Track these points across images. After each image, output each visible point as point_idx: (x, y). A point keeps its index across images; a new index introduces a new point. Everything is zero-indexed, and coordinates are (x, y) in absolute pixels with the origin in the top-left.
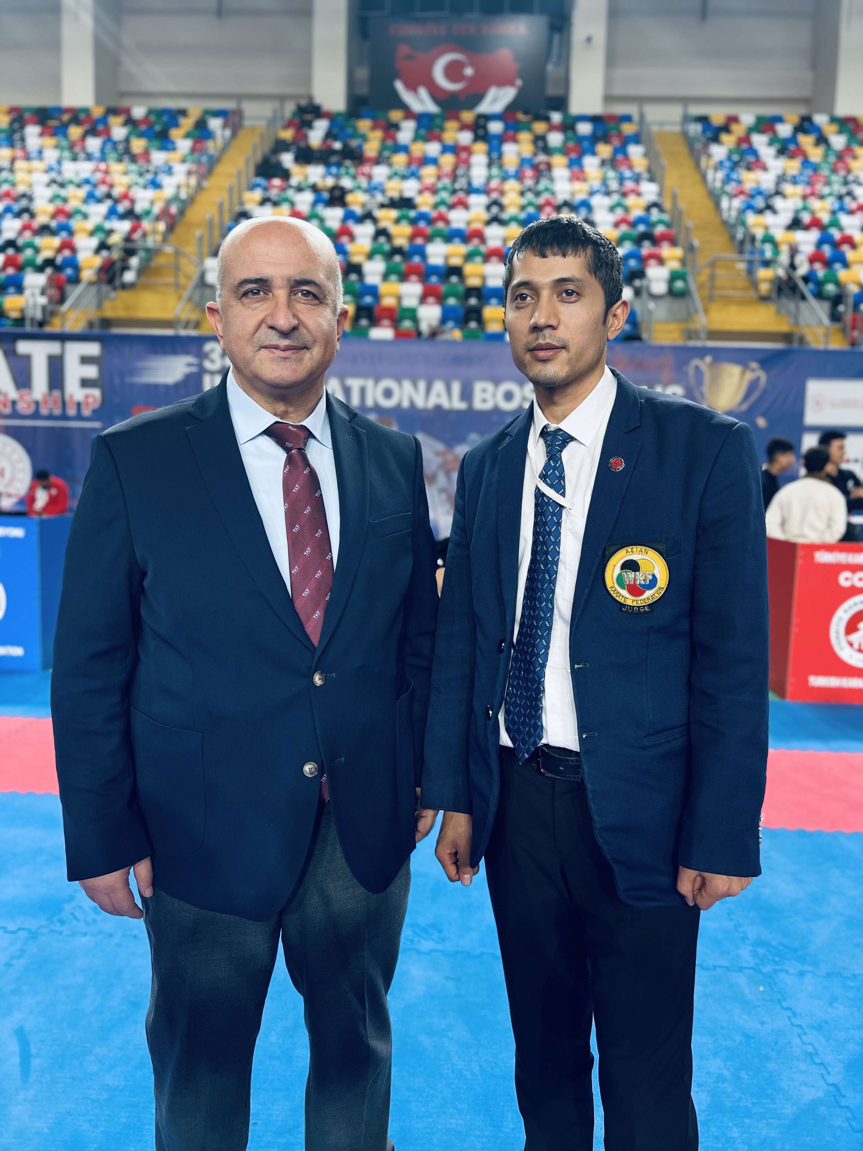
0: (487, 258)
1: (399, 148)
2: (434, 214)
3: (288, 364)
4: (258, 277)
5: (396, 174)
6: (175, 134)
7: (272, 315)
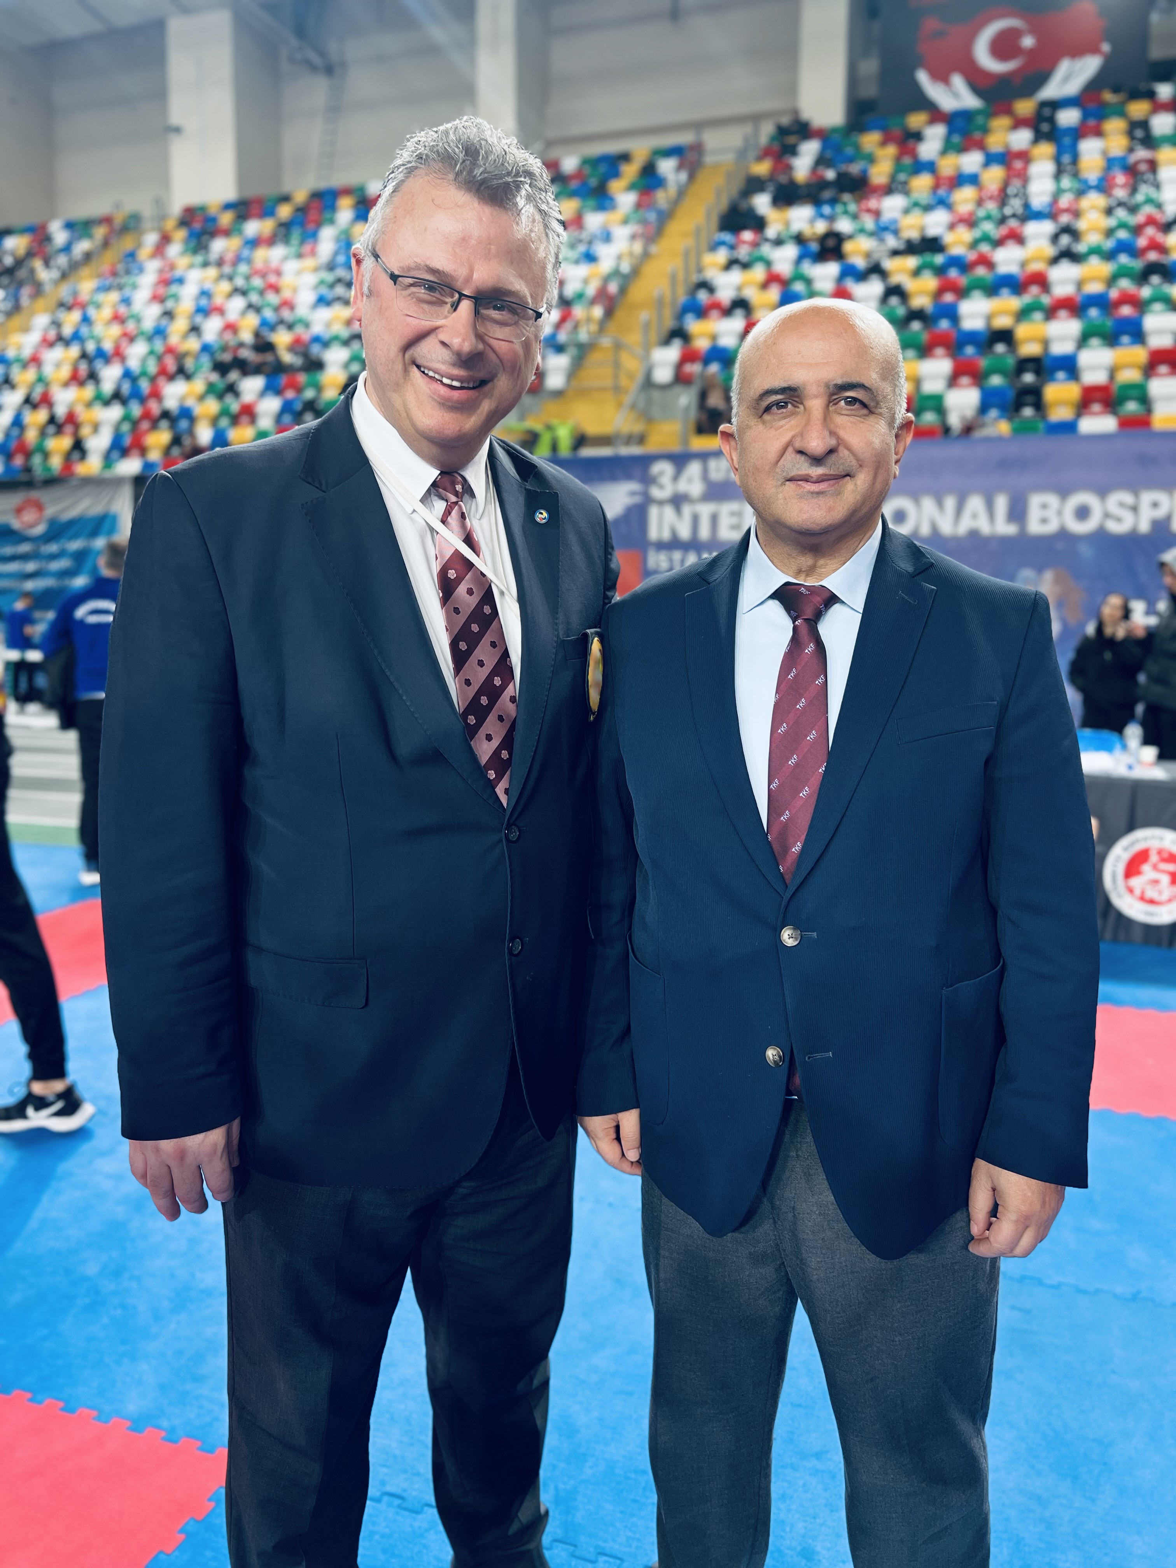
0: (1051, 313)
1: (920, 167)
2: (971, 256)
3: (821, 500)
4: (785, 385)
5: (916, 204)
6: (616, 187)
7: (801, 434)
